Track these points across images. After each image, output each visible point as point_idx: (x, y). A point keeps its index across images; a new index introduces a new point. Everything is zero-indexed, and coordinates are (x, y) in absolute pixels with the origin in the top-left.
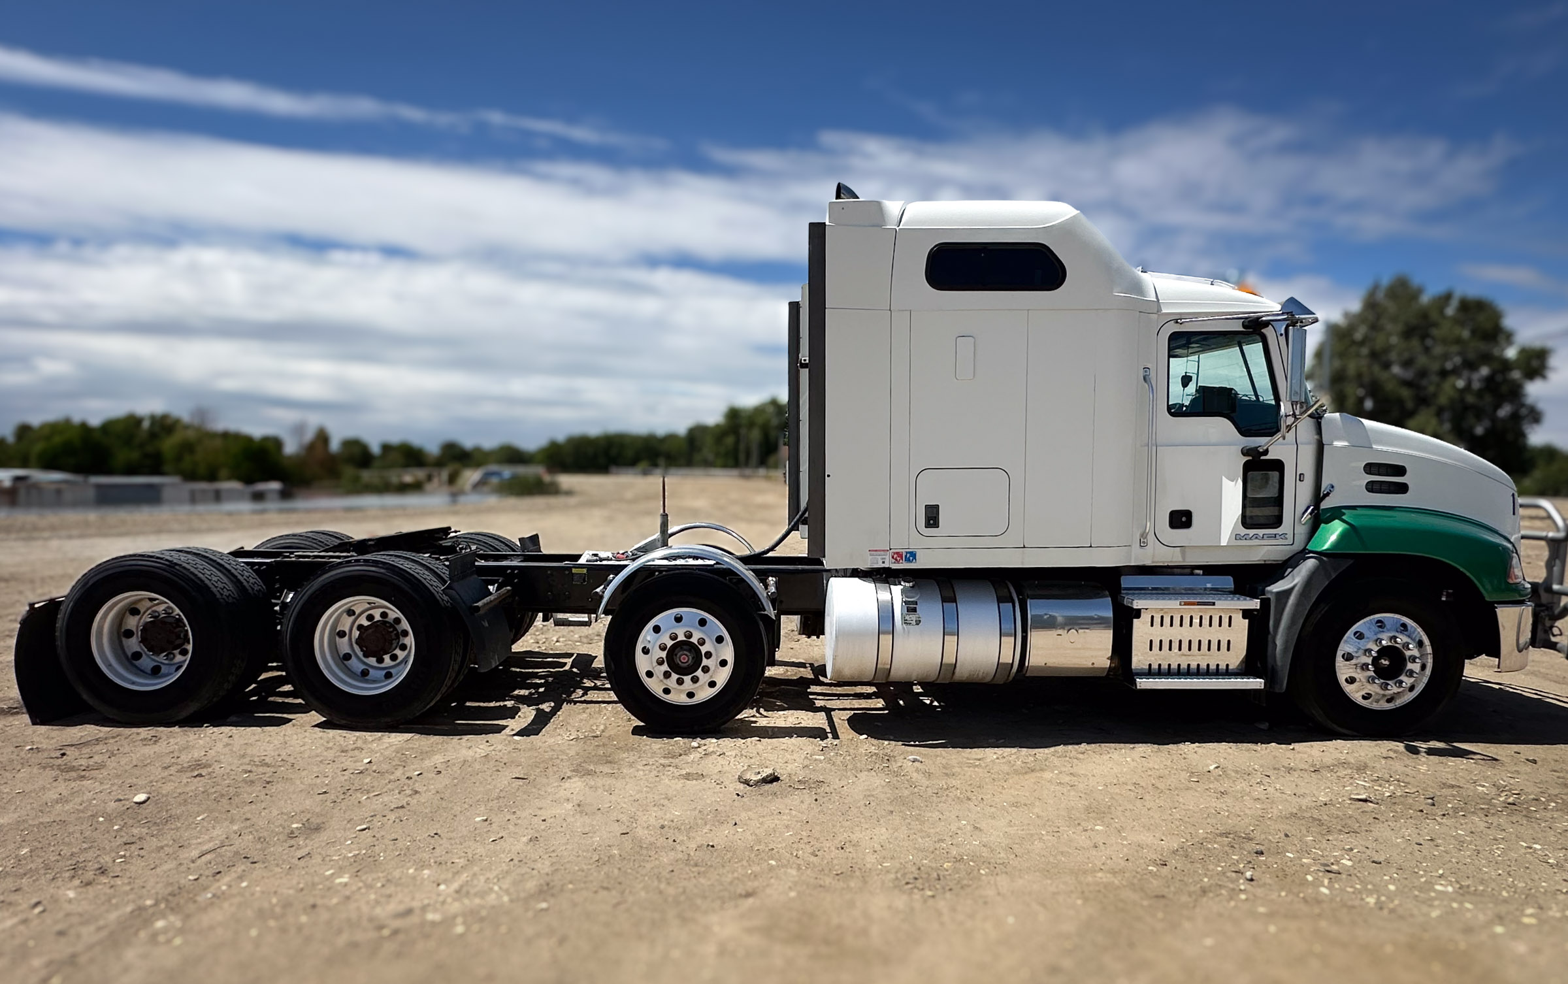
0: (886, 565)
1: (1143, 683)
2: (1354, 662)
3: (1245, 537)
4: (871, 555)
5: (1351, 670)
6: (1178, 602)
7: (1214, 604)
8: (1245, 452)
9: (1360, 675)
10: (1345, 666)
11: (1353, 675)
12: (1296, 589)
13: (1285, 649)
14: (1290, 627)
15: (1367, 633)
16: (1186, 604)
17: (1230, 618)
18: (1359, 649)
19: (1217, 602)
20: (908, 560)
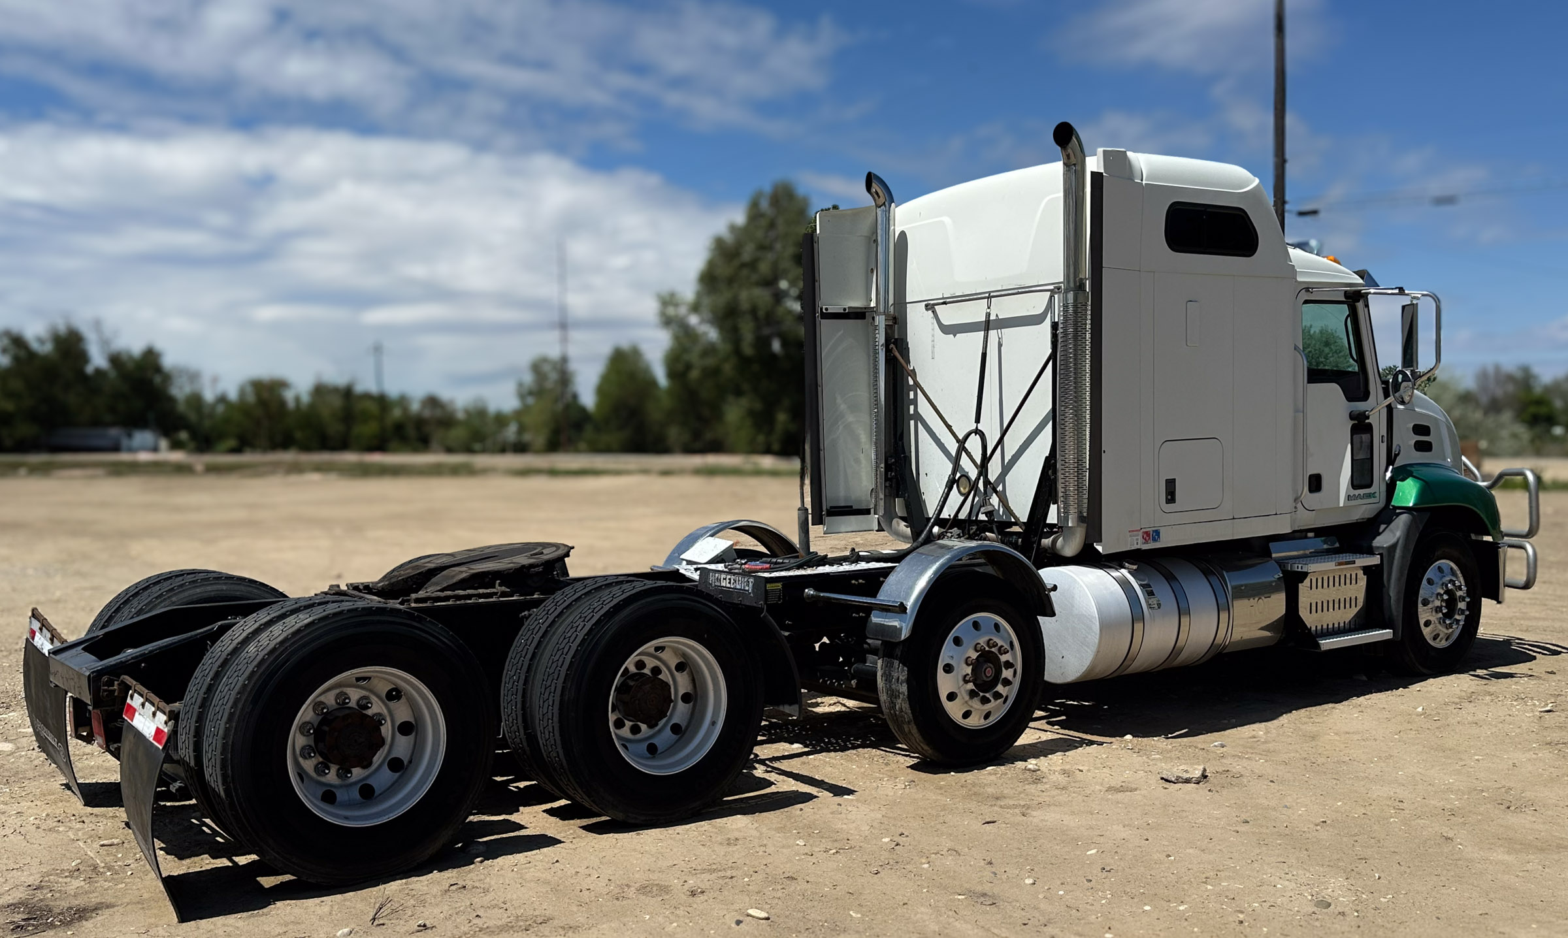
0: (1138, 547)
1: (1327, 644)
2: (1430, 606)
3: (1355, 497)
4: (1130, 536)
5: (1428, 614)
6: (1334, 563)
7: (1354, 562)
8: (1352, 417)
9: (1434, 618)
10: (1424, 611)
11: (1430, 618)
12: (1400, 542)
13: (1398, 600)
14: (1399, 579)
15: (1436, 580)
16: (1340, 564)
17: (1356, 574)
18: (1433, 593)
19: (1356, 561)
20: (1155, 540)
